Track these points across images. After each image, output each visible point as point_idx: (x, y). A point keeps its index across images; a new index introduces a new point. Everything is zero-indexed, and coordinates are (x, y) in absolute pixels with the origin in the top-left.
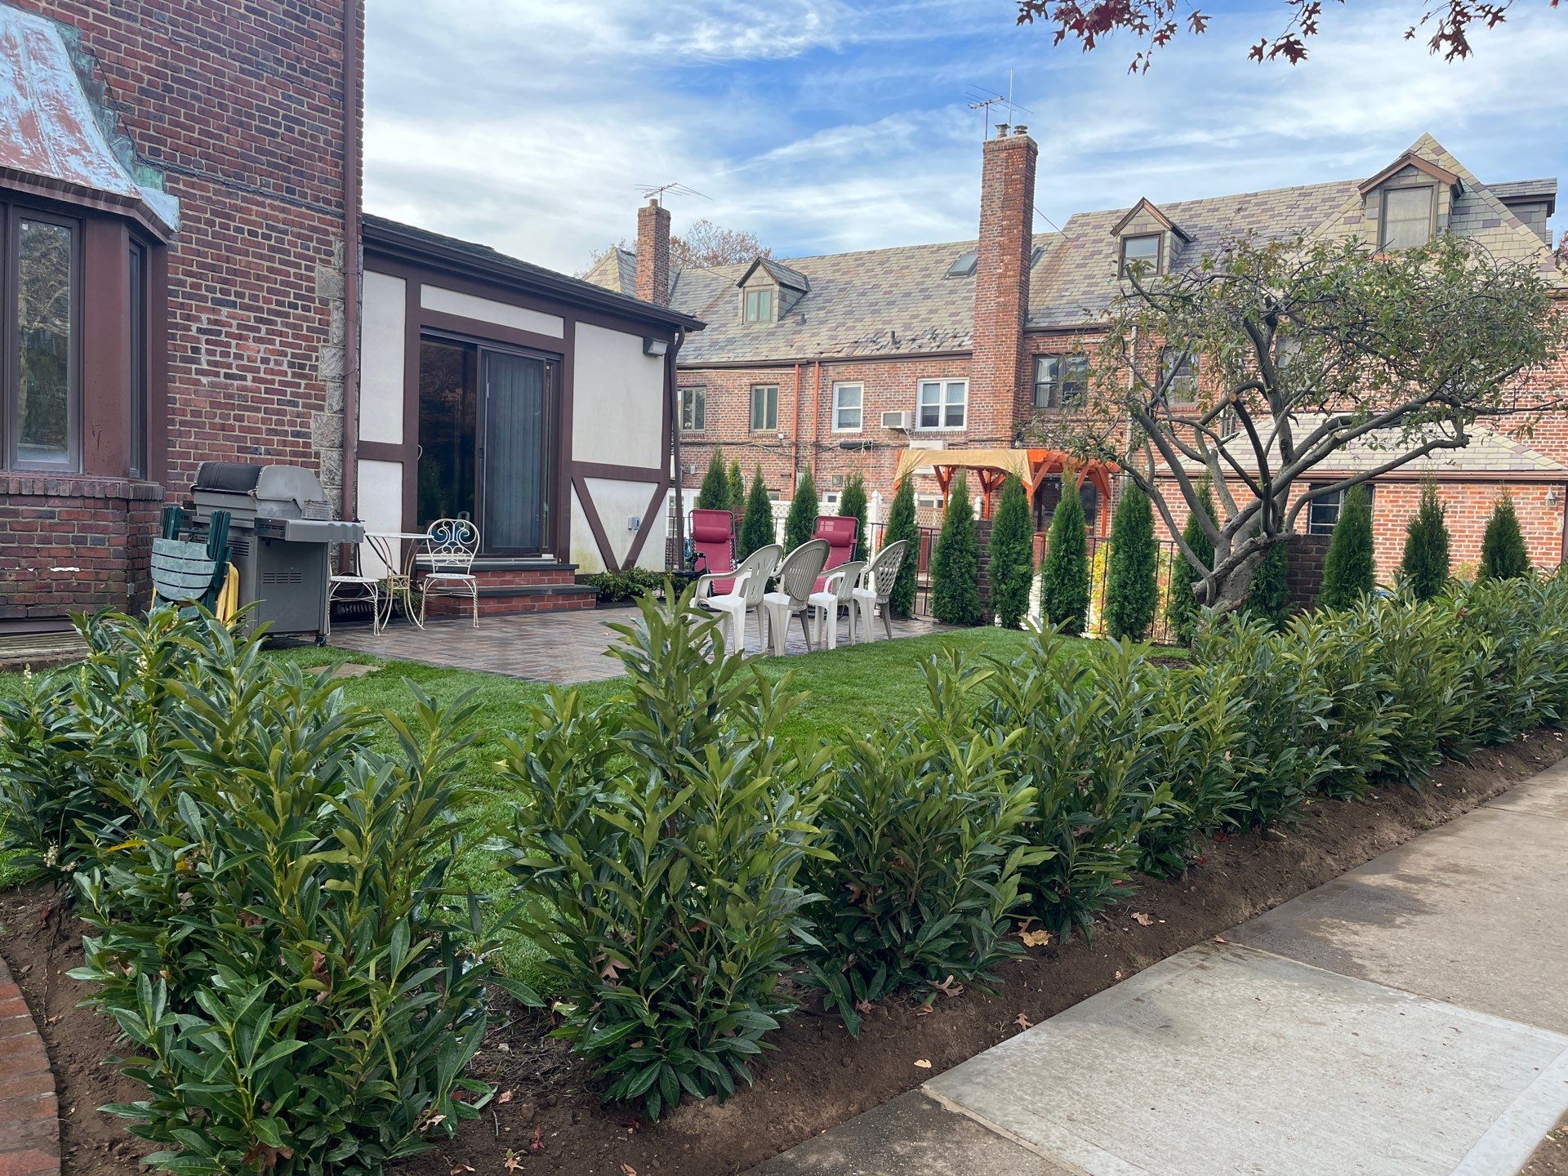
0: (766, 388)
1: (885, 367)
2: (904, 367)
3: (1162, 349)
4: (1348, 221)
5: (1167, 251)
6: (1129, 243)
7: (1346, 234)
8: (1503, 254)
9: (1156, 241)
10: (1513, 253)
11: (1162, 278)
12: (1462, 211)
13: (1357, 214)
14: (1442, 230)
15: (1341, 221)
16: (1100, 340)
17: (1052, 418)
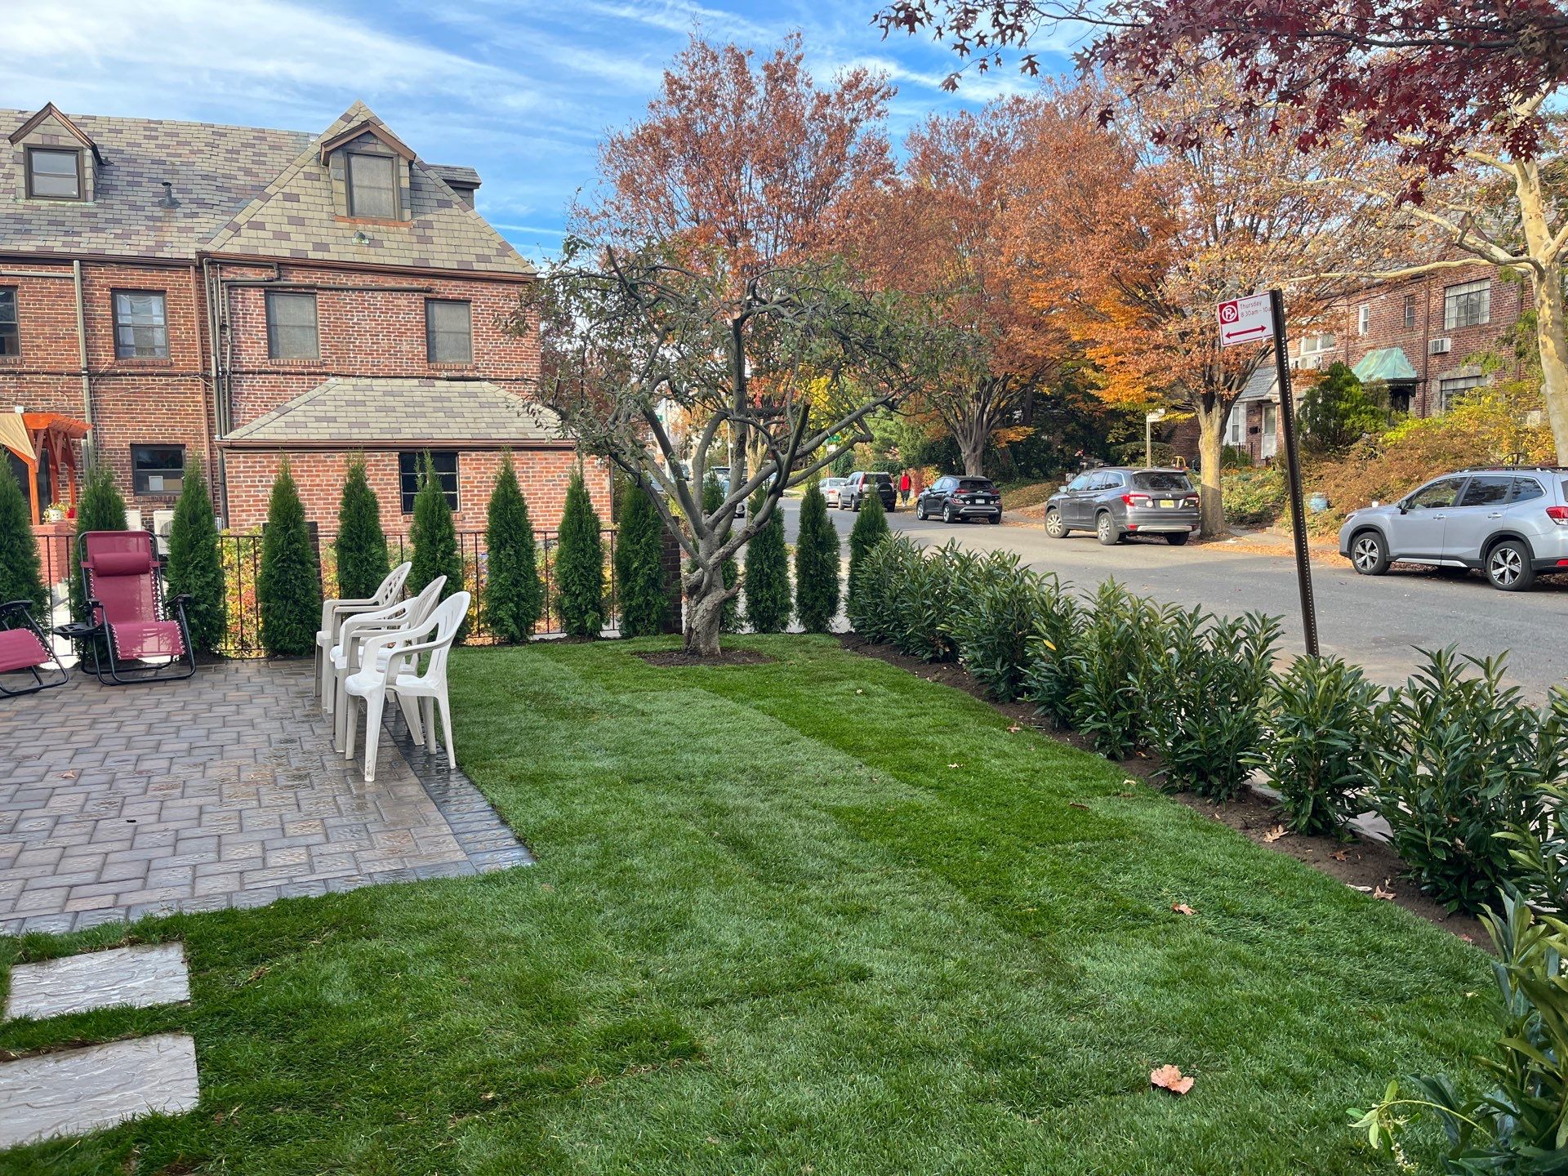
3: (115, 291)
4: (308, 176)
5: (89, 173)
6: (35, 156)
7: (310, 191)
8: (463, 234)
9: (72, 158)
10: (471, 235)
11: (90, 204)
12: (415, 187)
13: (315, 170)
14: (406, 203)
15: (301, 175)
16: (30, 273)
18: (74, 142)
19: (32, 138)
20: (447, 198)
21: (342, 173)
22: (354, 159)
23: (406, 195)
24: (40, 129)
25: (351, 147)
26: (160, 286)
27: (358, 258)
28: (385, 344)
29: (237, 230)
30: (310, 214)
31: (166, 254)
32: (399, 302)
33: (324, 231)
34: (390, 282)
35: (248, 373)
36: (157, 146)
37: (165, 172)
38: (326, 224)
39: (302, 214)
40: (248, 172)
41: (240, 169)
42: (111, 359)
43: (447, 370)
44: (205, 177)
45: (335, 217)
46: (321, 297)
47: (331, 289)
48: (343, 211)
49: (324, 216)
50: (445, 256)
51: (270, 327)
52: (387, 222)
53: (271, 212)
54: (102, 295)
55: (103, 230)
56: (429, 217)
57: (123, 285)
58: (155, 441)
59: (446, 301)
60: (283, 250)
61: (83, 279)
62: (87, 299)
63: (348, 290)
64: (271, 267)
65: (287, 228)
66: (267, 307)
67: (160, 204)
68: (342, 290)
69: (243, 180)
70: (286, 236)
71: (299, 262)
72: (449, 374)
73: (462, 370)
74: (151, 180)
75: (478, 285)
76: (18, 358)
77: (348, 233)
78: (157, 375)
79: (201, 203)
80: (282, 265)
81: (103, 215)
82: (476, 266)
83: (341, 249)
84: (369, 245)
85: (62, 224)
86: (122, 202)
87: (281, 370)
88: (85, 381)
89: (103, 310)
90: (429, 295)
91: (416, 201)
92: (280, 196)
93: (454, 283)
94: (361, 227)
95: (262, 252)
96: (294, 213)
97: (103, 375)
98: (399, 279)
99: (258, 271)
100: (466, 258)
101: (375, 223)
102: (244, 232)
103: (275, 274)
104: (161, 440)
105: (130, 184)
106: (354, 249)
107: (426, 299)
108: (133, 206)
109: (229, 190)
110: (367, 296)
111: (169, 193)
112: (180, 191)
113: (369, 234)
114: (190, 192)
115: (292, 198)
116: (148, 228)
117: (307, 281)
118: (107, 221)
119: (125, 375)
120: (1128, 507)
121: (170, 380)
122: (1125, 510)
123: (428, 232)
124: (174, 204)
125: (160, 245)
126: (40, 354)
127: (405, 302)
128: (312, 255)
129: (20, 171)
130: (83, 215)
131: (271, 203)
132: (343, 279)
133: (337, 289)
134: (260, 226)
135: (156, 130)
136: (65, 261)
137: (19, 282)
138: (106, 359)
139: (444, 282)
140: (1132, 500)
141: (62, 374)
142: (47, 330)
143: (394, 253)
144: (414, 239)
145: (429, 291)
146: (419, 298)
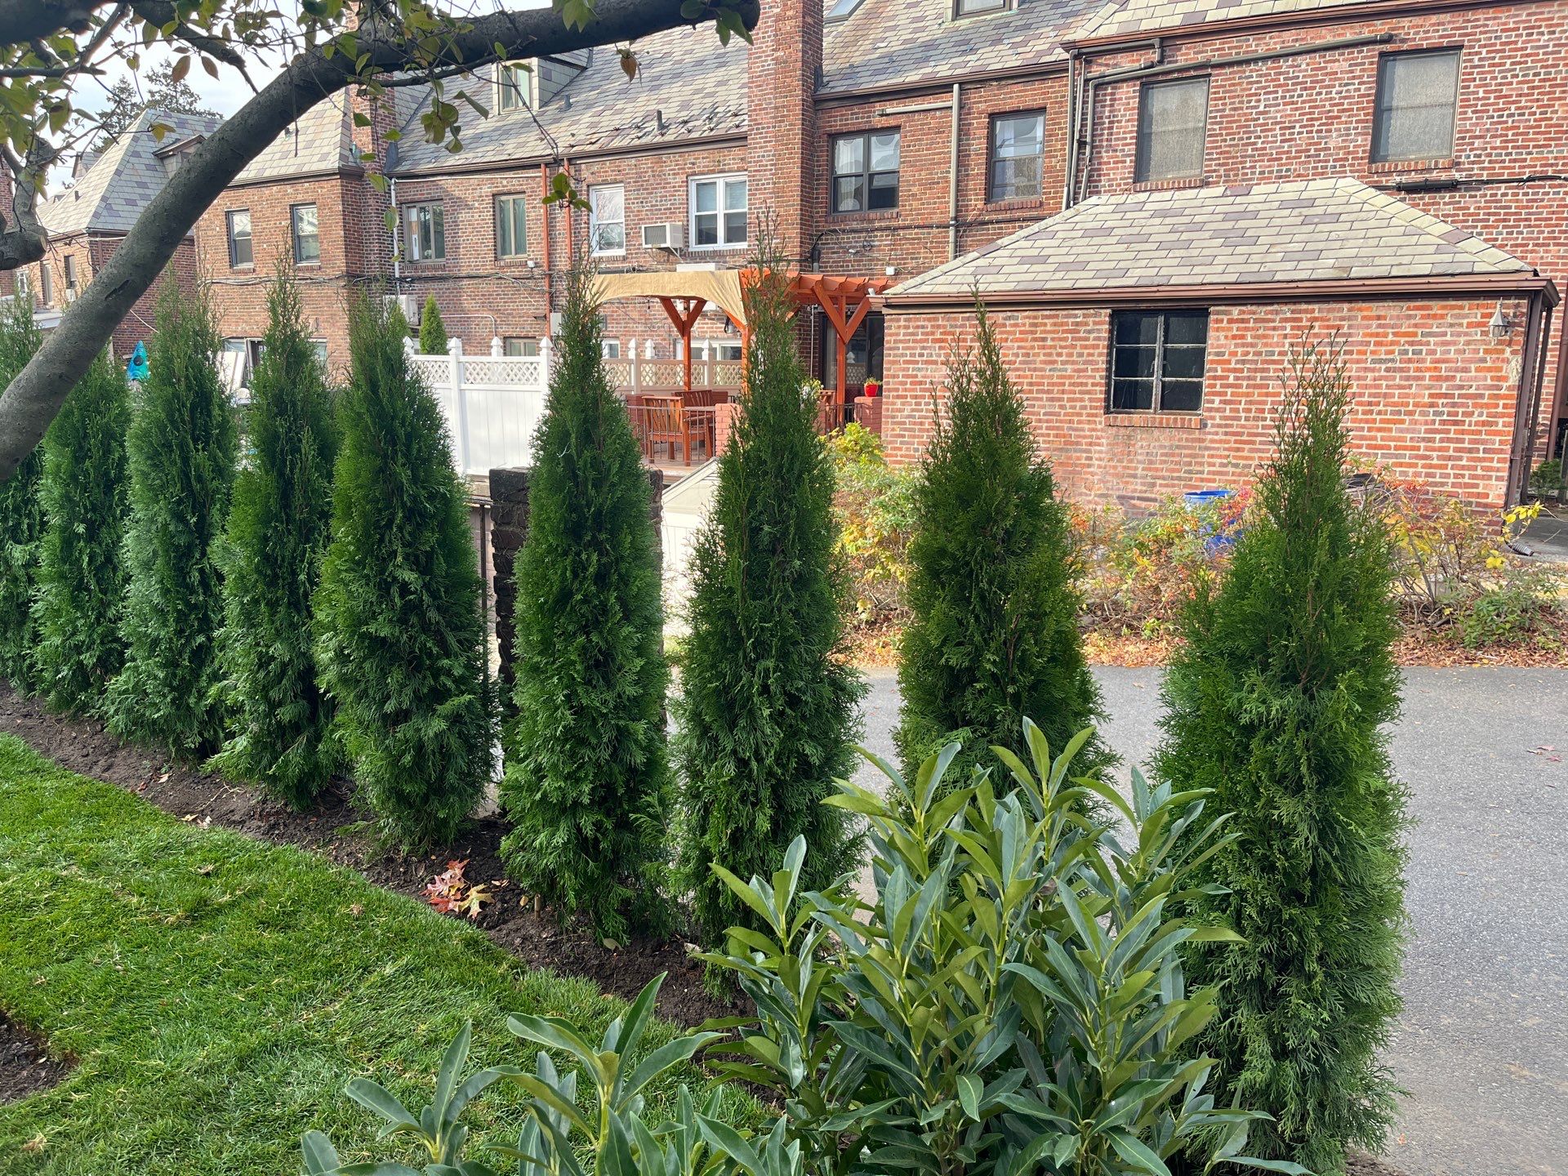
0: (511, 197)
1: (647, 162)
2: (671, 161)
3: (994, 117)
11: (1012, 12)
16: (913, 108)
17: (855, 225)
26: (1038, 103)
27: (1278, 8)
28: (1302, 140)
29: (1124, 2)
32: (1335, 67)
34: (1327, 35)
42: (980, 204)
43: (1401, 173)
46: (1219, 77)
47: (1231, 64)
51: (1141, 135)
54: (979, 125)
55: (1004, 41)
57: (1001, 108)
59: (1417, 52)
60: (1175, 18)
61: (961, 107)
62: (963, 131)
64: (1153, 46)
66: (1142, 106)
68: (1247, 62)
71: (1193, 30)
72: (1404, 179)
73: (1429, 170)
76: (895, 210)
78: (1027, 219)
80: (1168, 40)
81: (1018, 22)
86: (1049, 2)
88: (952, 232)
89: (978, 145)
90: (1387, 48)
93: (1434, 19)
95: (1144, 26)
97: (971, 224)
98: (1337, 28)
99: (1135, 56)
102: (1132, 3)
103: (1155, 56)
107: (1382, 54)
108: (1057, 5)
110: (1287, 65)
116: (1056, 28)
117: (1200, 58)
118: (1016, 29)
119: (991, 223)
126: (915, 204)
127: (1345, 66)
128: (1213, 15)
130: (996, 27)
132: (1274, 42)
133: (1241, 63)
136: (946, 87)
137: (901, 120)
138: (976, 202)
139: (1419, 18)
141: (932, 227)
142: (924, 175)
145: (1388, 39)
146: (1370, 54)
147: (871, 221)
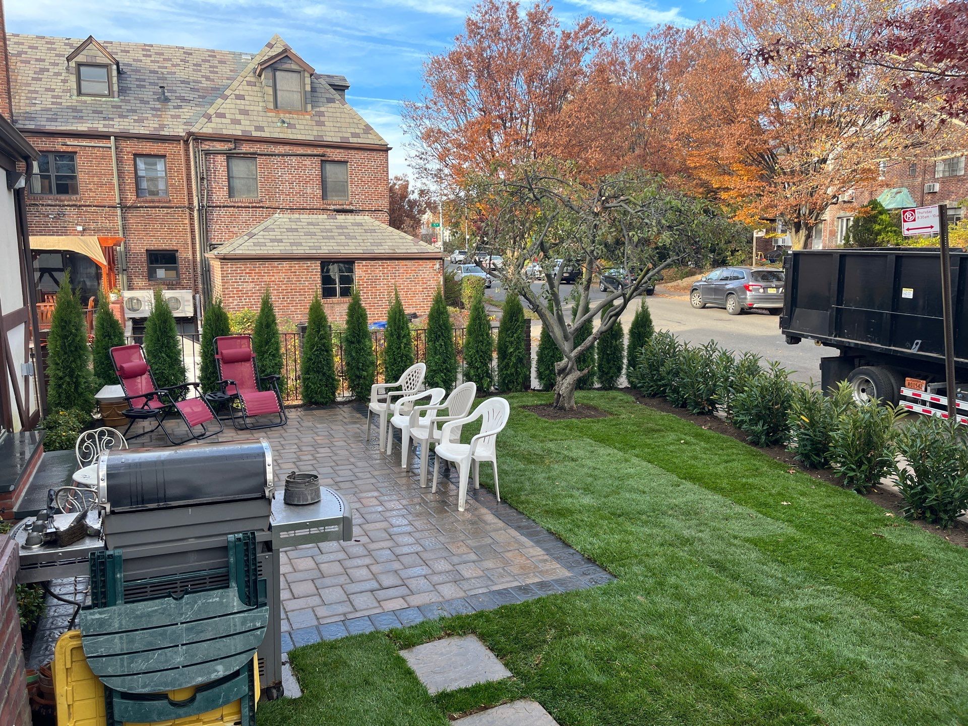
3: (136, 155)
4: (249, 83)
5: (115, 80)
6: (82, 68)
7: (251, 93)
8: (343, 120)
9: (104, 70)
10: (347, 120)
11: (116, 99)
12: (313, 90)
13: (253, 79)
14: (309, 101)
15: (245, 83)
16: (84, 144)
17: (50, 202)
18: (106, 61)
19: (81, 58)
20: (332, 97)
21: (271, 82)
22: (278, 73)
23: (309, 96)
24: (85, 52)
25: (276, 65)
26: (162, 152)
27: (282, 136)
28: (297, 188)
29: (209, 118)
30: (252, 108)
31: (165, 132)
32: (304, 163)
33: (260, 119)
34: (301, 150)
35: (216, 207)
36: (152, 62)
37: (159, 78)
38: (262, 114)
39: (247, 108)
40: (208, 79)
41: (203, 76)
42: (134, 198)
43: (334, 205)
44: (183, 82)
45: (266, 110)
46: (260, 160)
47: (265, 155)
48: (271, 106)
49: (260, 109)
50: (332, 134)
51: (229, 178)
52: (297, 112)
53: (228, 106)
54: (128, 158)
55: (126, 117)
56: (322, 109)
57: (140, 152)
58: (160, 248)
59: (333, 162)
60: (237, 131)
61: (117, 148)
62: (119, 160)
63: (275, 155)
64: (231, 142)
65: (238, 117)
66: (228, 166)
67: (158, 99)
68: (272, 155)
69: (205, 84)
70: (238, 122)
71: (247, 138)
72: (335, 207)
73: (343, 205)
74: (151, 84)
75: (352, 152)
76: (78, 197)
77: (275, 120)
78: (162, 207)
79: (183, 99)
80: (237, 140)
81: (126, 107)
82: (351, 140)
83: (271, 129)
84: (287, 127)
85: (101, 112)
86: (135, 98)
87: (236, 205)
88: (119, 211)
89: (128, 167)
90: (323, 158)
91: (314, 99)
92: (233, 96)
93: (338, 150)
94: (282, 115)
95: (225, 132)
96: (242, 107)
97: (129, 207)
98: (305, 149)
99: (222, 144)
100: (346, 135)
101: (290, 113)
102: (214, 119)
103: (232, 146)
104: (164, 247)
105: (138, 86)
106: (278, 130)
107: (321, 161)
108: (143, 101)
109: (197, 90)
110: (287, 159)
111: (164, 93)
112: (169, 91)
113: (287, 120)
114: (175, 91)
115: (240, 97)
116: (154, 116)
117: (252, 150)
118: (128, 111)
119: (142, 207)
120: (748, 293)
121: (169, 210)
122: (746, 294)
123: (322, 119)
124: (167, 100)
125: (162, 127)
126: (92, 194)
127: (309, 163)
128: (255, 134)
129: (73, 78)
130: (113, 107)
131: (228, 101)
132: (273, 149)
133: (269, 155)
134: (222, 116)
135: (149, 50)
136: (106, 137)
137: (78, 149)
138: (131, 198)
139: (332, 150)
140: (751, 288)
141: (105, 207)
142: (96, 179)
143: (303, 132)
144: (314, 123)
145: (323, 156)
146: (317, 160)
147: (61, 201)
